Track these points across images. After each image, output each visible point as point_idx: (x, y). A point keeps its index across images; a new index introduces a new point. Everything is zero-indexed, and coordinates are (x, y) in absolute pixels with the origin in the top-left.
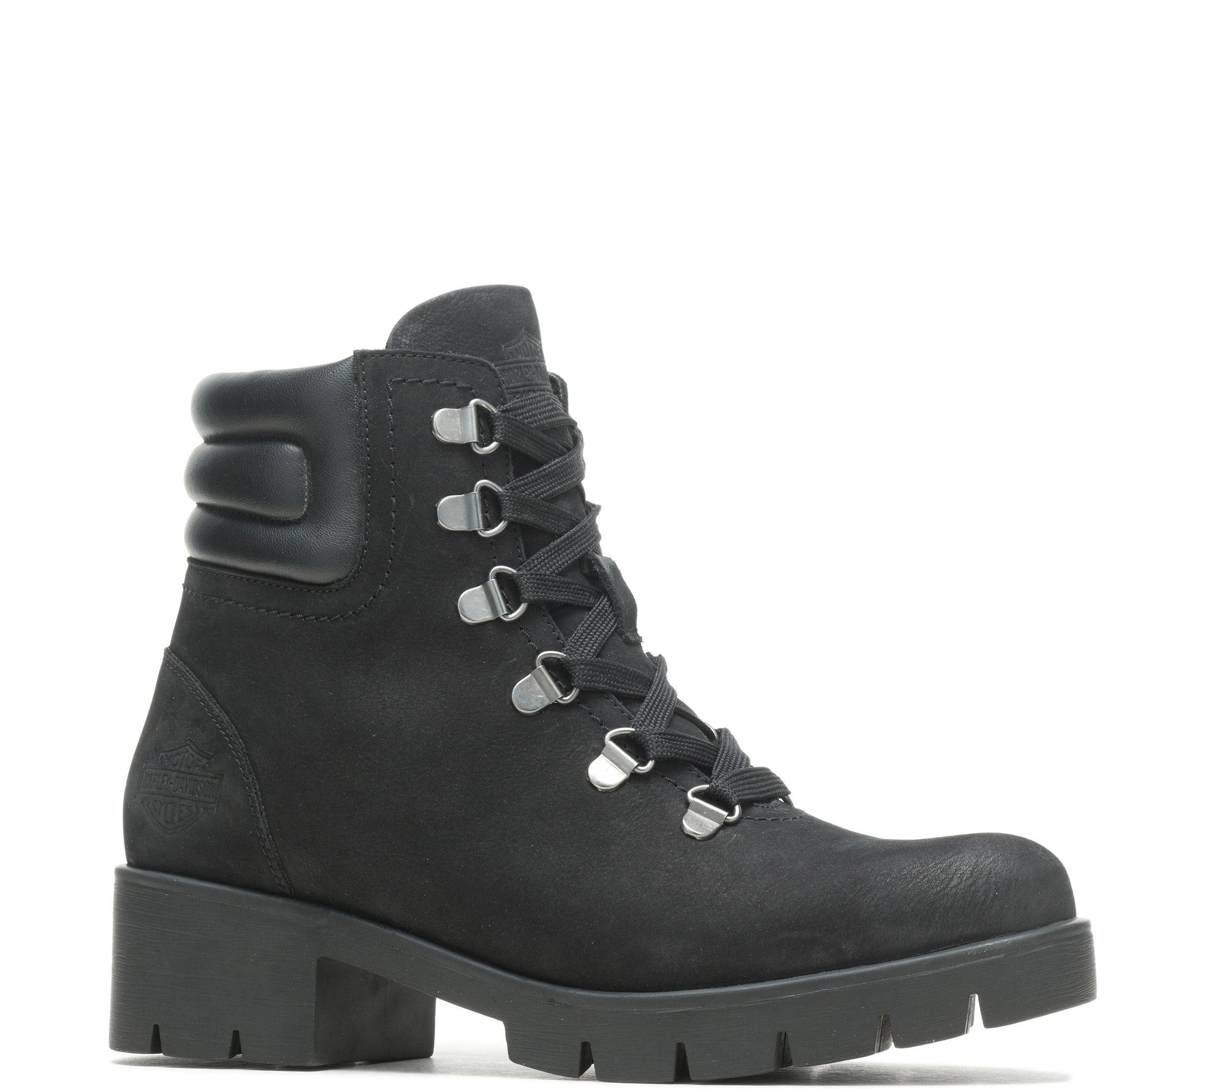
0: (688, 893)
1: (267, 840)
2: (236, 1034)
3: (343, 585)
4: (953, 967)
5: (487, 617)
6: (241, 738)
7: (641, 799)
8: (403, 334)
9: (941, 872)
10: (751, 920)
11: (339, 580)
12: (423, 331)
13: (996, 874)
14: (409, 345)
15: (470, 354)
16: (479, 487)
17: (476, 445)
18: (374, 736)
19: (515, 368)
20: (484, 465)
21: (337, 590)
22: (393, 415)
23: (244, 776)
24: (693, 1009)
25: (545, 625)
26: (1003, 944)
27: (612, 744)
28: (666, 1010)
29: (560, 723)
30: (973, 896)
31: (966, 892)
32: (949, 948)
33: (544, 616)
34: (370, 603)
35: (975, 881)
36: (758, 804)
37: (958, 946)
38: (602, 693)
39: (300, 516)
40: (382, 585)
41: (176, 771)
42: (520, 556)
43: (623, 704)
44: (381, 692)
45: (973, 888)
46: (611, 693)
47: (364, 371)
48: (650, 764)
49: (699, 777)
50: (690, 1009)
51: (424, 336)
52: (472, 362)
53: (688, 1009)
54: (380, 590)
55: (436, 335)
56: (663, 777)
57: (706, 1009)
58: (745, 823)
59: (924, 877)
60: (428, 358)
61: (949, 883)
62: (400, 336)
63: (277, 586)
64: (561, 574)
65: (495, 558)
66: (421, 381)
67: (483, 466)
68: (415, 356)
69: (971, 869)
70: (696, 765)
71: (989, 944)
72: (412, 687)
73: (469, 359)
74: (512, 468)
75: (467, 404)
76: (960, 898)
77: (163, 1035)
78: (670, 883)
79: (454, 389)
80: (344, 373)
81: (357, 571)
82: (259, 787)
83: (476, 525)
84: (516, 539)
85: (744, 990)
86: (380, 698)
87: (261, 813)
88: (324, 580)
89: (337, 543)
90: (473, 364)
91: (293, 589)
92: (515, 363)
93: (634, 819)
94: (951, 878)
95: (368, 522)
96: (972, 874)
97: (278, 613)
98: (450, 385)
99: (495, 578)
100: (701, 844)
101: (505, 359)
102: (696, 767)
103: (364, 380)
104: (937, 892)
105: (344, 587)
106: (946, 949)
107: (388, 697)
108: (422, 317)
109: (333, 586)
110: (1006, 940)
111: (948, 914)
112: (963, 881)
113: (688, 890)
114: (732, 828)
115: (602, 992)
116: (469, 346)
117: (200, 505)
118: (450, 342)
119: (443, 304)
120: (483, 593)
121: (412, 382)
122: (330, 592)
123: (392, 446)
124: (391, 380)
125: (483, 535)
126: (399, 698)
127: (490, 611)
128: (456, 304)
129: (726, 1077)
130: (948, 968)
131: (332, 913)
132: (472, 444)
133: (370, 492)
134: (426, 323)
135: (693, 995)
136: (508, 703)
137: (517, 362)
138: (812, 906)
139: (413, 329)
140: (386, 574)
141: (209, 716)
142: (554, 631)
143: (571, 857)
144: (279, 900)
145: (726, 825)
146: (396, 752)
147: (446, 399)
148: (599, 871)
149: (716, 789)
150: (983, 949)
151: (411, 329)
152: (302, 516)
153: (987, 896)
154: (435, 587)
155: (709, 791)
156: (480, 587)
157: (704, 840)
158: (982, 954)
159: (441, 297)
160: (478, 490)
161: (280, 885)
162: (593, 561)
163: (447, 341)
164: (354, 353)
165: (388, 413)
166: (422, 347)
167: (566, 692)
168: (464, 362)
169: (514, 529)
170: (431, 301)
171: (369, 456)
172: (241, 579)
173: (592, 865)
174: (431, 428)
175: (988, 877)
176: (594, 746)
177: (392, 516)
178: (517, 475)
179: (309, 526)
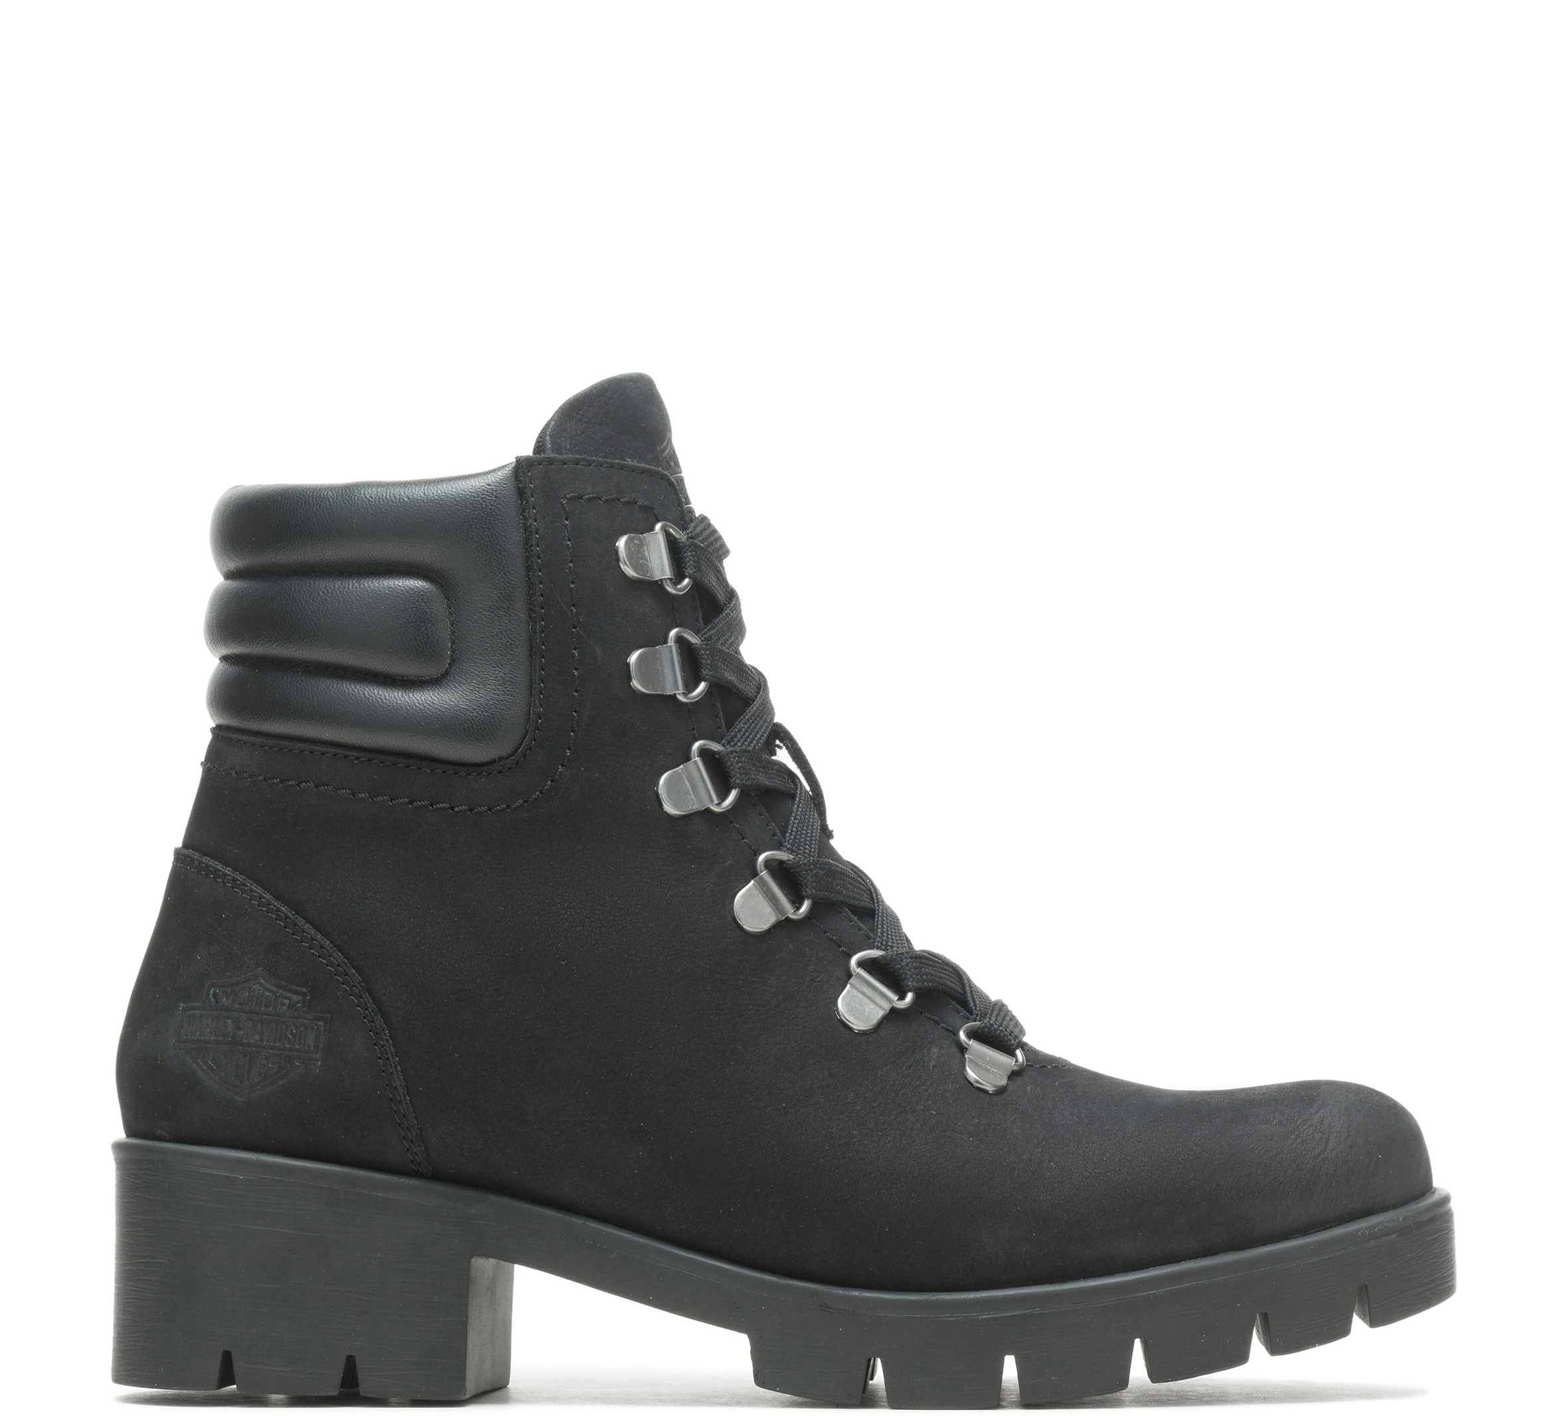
0: (1005, 1162)
1: (404, 1102)
2: (351, 1363)
3: (509, 766)
4: (1342, 1252)
6: (354, 968)
7: (906, 1042)
8: (561, 436)
9: (1314, 1129)
10: (1095, 1196)
11: (501, 759)
13: (1374, 1132)
16: (673, 638)
17: (668, 582)
18: (563, 963)
20: (673, 609)
21: (499, 772)
22: (572, 541)
23: (364, 1018)
24: (1028, 1311)
25: (758, 817)
27: (860, 971)
28: (991, 1314)
29: (793, 945)
30: (1355, 1160)
31: (1348, 1154)
32: (1332, 1227)
33: (757, 806)
34: (546, 789)
35: (1355, 1141)
38: (834, 905)
39: (439, 675)
40: (562, 765)
41: (246, 1012)
42: (719, 728)
43: (858, 920)
44: (567, 905)
45: (1355, 1150)
47: (531, 484)
48: (910, 997)
49: (958, 1013)
50: (1024, 1312)
51: (583, 439)
53: (1022, 1312)
54: (561, 772)
57: (1044, 1312)
58: (1030, 1072)
59: (1297, 1137)
60: (605, 467)
61: (1327, 1144)
63: (406, 767)
65: (693, 729)
66: (600, 498)
68: (590, 465)
69: (1345, 1126)
70: (954, 998)
72: (605, 899)
74: (700, 613)
75: (652, 529)
76: (1343, 1163)
77: (238, 1365)
78: (979, 1149)
79: (636, 509)
80: (505, 486)
81: (529, 747)
82: (389, 1033)
83: (676, 687)
84: (716, 705)
85: (1093, 1286)
86: (567, 913)
87: (395, 1066)
88: (482, 760)
89: (502, 709)
90: (652, 476)
91: (431, 770)
93: (904, 1068)
94: (1327, 1138)
95: (542, 683)
96: (1349, 1132)
97: (411, 803)
98: (631, 503)
99: (698, 757)
100: (997, 1099)
103: (532, 497)
104: (1315, 1155)
105: (509, 769)
106: (1328, 1228)
107: (576, 912)
108: (578, 413)
109: (495, 767)
112: (1342, 1141)
113: (1005, 1159)
115: (902, 1293)
117: (225, 659)
120: (686, 775)
121: (590, 499)
122: (489, 774)
123: (573, 583)
124: (565, 496)
125: (683, 700)
126: (590, 913)
127: (697, 799)
131: (492, 1197)
132: (664, 581)
133: (543, 643)
134: (584, 421)
135: (1027, 1294)
136: (730, 918)
138: (1171, 1176)
139: (571, 430)
140: (567, 751)
141: (296, 939)
142: (768, 826)
143: (839, 1119)
144: (414, 1182)
145: (1013, 1074)
146: (594, 985)
147: (629, 522)
148: (881, 1136)
149: (990, 1028)
150: (1373, 1227)
151: (568, 429)
152: (442, 674)
153: (1370, 1160)
154: (628, 768)
155: (982, 1031)
156: (680, 768)
158: (1372, 1234)
160: (673, 642)
161: (412, 1161)
163: (609, 446)
164: (517, 461)
165: (565, 540)
167: (797, 903)
168: (643, 474)
169: (716, 693)
171: (542, 596)
172: (346, 757)
173: (869, 1128)
174: (617, 559)
175: (1367, 1136)
176: (837, 974)
177: (573, 675)
179: (456, 687)
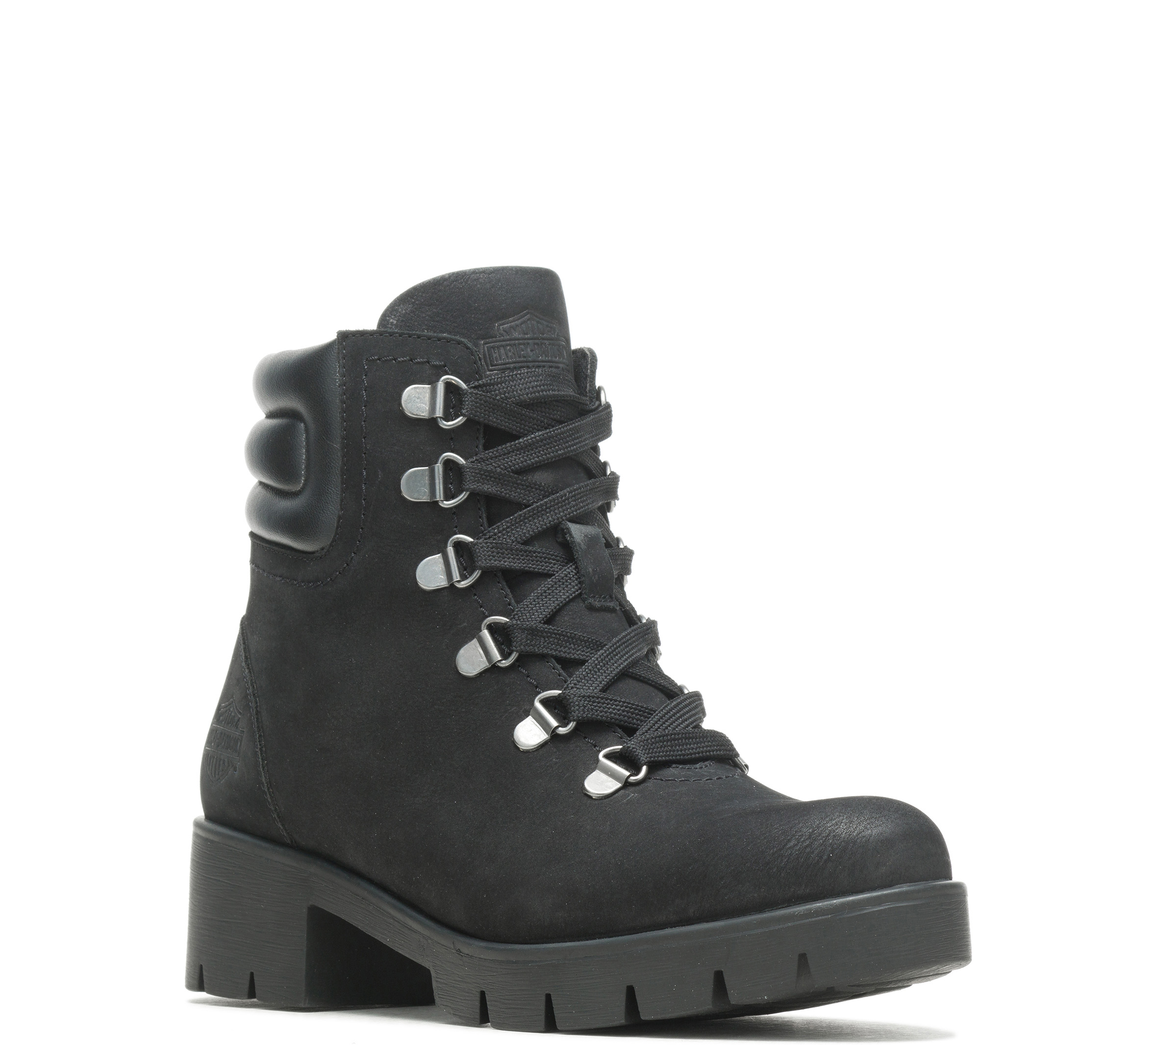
2: (252, 977)
3: (324, 553)
4: (781, 926)
5: (442, 584)
6: (257, 697)
7: (557, 759)
8: (392, 315)
9: (782, 833)
11: (322, 549)
12: (412, 312)
13: (834, 836)
14: (396, 326)
15: (450, 333)
16: (443, 460)
19: (507, 345)
21: (322, 558)
22: (367, 391)
25: (500, 591)
26: (831, 905)
27: (540, 705)
29: (497, 686)
30: (806, 858)
31: (800, 853)
32: (783, 908)
33: (499, 582)
34: (343, 570)
35: (812, 843)
36: (678, 766)
37: (791, 906)
38: (543, 657)
40: (354, 553)
42: (481, 526)
43: (561, 668)
44: (349, 654)
45: (808, 850)
46: (552, 657)
47: (344, 350)
48: (572, 725)
51: (412, 317)
52: (448, 341)
53: (554, 961)
54: (353, 557)
55: (424, 315)
56: (585, 738)
58: (650, 784)
60: (404, 337)
61: (786, 844)
62: (388, 316)
63: (283, 554)
64: (525, 543)
65: (456, 527)
66: (395, 360)
67: (450, 439)
68: (399, 336)
69: (811, 830)
70: (620, 727)
71: (819, 904)
72: (376, 650)
73: (444, 338)
74: (482, 441)
75: (437, 380)
76: (794, 859)
77: (205, 974)
79: (427, 366)
81: (335, 540)
83: (438, 496)
84: (479, 509)
86: (348, 660)
87: (263, 768)
88: (313, 549)
91: (292, 557)
92: (508, 341)
94: (789, 840)
95: (345, 495)
96: (810, 836)
97: (281, 580)
98: (422, 363)
99: (453, 547)
100: (596, 802)
101: (496, 337)
102: (620, 729)
103: (344, 359)
104: (773, 852)
105: (325, 555)
106: (780, 908)
108: (413, 298)
109: (319, 554)
110: (835, 901)
111: (780, 874)
112: (799, 843)
114: (634, 788)
116: (456, 325)
118: (437, 321)
119: (435, 285)
120: (441, 560)
121: (386, 360)
122: (317, 559)
123: (365, 422)
124: (367, 359)
125: (442, 506)
126: (364, 660)
127: (446, 578)
128: (448, 286)
129: (585, 1027)
130: (777, 927)
132: (439, 419)
133: (346, 465)
134: (416, 304)
136: (452, 666)
137: (510, 340)
139: (402, 310)
140: (358, 543)
141: (243, 676)
142: (506, 597)
144: (282, 850)
145: (627, 784)
147: (418, 376)
149: (627, 750)
150: (810, 910)
151: (400, 310)
152: (301, 488)
153: (821, 857)
154: (399, 555)
155: (620, 752)
156: (439, 555)
157: (600, 799)
158: (809, 914)
159: (434, 279)
160: (442, 463)
161: (284, 836)
162: (565, 531)
163: (434, 321)
164: (338, 334)
165: (362, 390)
166: (409, 327)
167: (505, 656)
168: (439, 340)
169: (478, 499)
170: (423, 283)
171: (345, 431)
174: (400, 404)
175: (826, 839)
176: (524, 707)
177: (361, 489)
178: (486, 447)
